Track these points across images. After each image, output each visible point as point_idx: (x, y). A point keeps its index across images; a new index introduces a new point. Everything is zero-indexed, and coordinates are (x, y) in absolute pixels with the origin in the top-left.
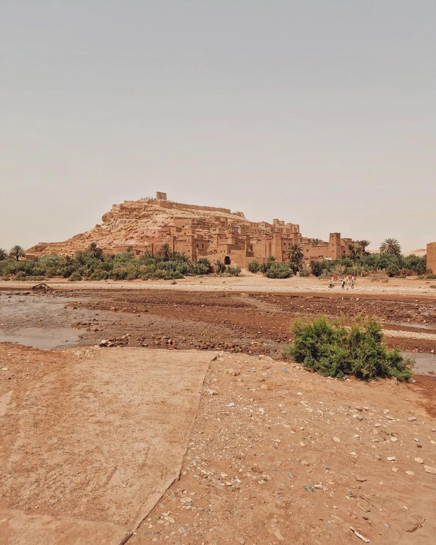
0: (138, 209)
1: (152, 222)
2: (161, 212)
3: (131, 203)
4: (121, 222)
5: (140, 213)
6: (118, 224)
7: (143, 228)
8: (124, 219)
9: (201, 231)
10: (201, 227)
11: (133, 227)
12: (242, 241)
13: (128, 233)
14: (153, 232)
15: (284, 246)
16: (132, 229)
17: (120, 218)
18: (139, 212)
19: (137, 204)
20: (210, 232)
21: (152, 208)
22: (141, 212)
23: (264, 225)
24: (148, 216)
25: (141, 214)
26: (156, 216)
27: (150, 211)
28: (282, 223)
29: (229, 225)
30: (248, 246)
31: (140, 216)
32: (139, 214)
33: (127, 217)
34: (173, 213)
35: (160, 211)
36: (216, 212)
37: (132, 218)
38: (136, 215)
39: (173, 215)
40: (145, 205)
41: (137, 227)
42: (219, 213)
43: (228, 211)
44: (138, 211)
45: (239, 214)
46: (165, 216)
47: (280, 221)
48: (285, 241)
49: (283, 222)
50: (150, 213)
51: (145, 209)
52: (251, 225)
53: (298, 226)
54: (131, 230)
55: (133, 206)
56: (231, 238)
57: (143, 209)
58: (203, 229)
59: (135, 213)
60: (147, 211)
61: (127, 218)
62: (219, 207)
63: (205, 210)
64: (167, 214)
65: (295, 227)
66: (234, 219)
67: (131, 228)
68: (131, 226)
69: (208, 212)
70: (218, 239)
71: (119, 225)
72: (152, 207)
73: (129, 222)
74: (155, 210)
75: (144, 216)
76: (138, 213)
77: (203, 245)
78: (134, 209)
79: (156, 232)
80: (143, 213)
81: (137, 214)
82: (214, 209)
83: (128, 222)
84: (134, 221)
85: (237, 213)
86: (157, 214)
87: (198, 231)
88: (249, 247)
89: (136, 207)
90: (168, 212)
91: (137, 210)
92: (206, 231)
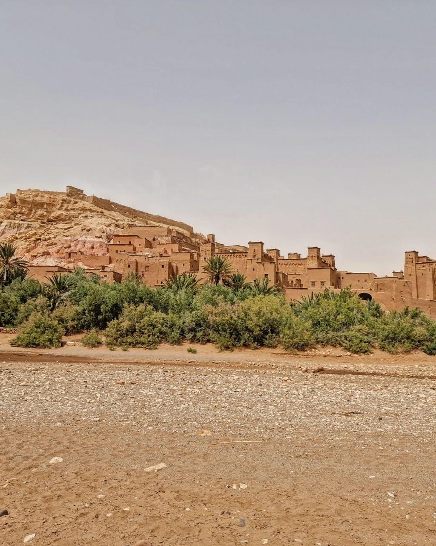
0: (48, 204)
1: (80, 229)
2: (95, 214)
3: (33, 193)
4: (10, 226)
5: (50, 212)
6: (5, 229)
7: (66, 238)
8: (17, 222)
11: (41, 236)
13: (33, 245)
14: (89, 246)
16: (40, 239)
17: (8, 218)
18: (49, 210)
19: (47, 196)
21: (76, 206)
22: (53, 211)
24: (68, 219)
25: (53, 214)
26: (86, 220)
27: (73, 209)
31: (51, 218)
32: (48, 214)
33: (24, 217)
34: (117, 219)
35: (93, 211)
37: (32, 221)
38: (42, 216)
39: (117, 221)
40: (64, 198)
41: (51, 236)
44: (47, 209)
46: (103, 220)
50: (72, 213)
51: (62, 206)
54: (38, 240)
55: (38, 199)
57: (58, 206)
59: (40, 212)
60: (67, 210)
61: (22, 220)
62: (178, 221)
64: (107, 218)
67: (38, 237)
68: (35, 234)
71: (6, 231)
72: (76, 203)
73: (28, 227)
74: (84, 209)
75: (58, 219)
76: (47, 212)
78: (40, 205)
79: (95, 247)
80: (57, 213)
81: (45, 213)
83: (25, 226)
84: (38, 226)
86: (86, 217)
89: (45, 200)
90: (108, 216)
91: (45, 206)
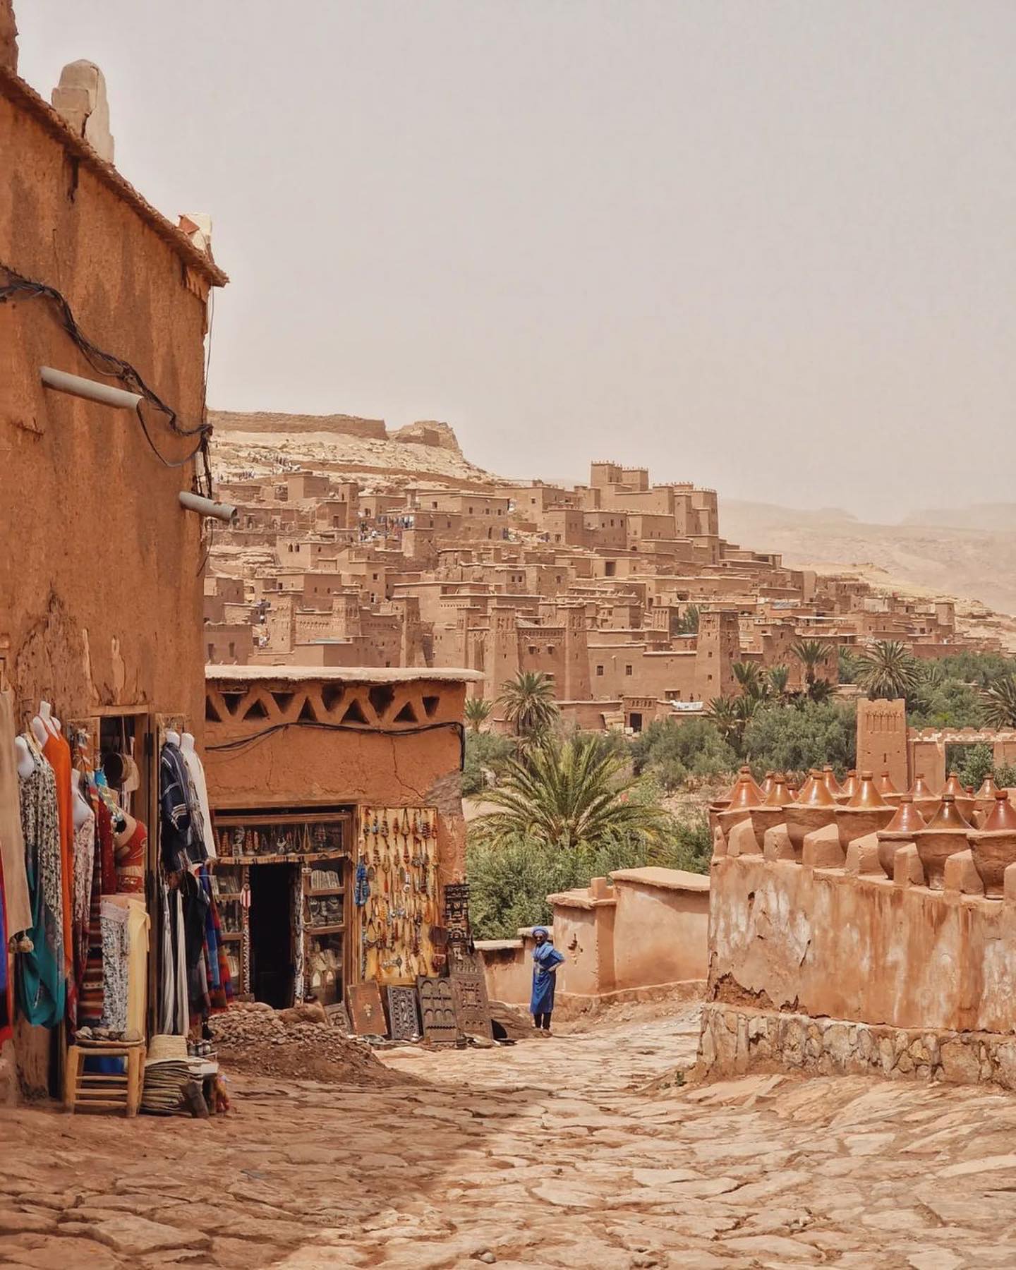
9: (235, 556)
10: (234, 535)
12: (390, 624)
15: (528, 658)
20: (274, 559)
23: (540, 502)
28: (637, 479)
29: (367, 511)
30: (411, 641)
36: (317, 437)
42: (328, 439)
43: (375, 430)
45: (432, 437)
47: (625, 467)
48: (533, 642)
49: (644, 473)
52: (471, 510)
53: (710, 497)
56: (343, 614)
58: (246, 544)
63: (264, 429)
65: (689, 505)
66: (396, 472)
69: (274, 439)
70: (293, 614)
77: (232, 645)
82: (306, 424)
85: (418, 433)
87: (225, 556)
88: (418, 645)
92: (257, 552)
